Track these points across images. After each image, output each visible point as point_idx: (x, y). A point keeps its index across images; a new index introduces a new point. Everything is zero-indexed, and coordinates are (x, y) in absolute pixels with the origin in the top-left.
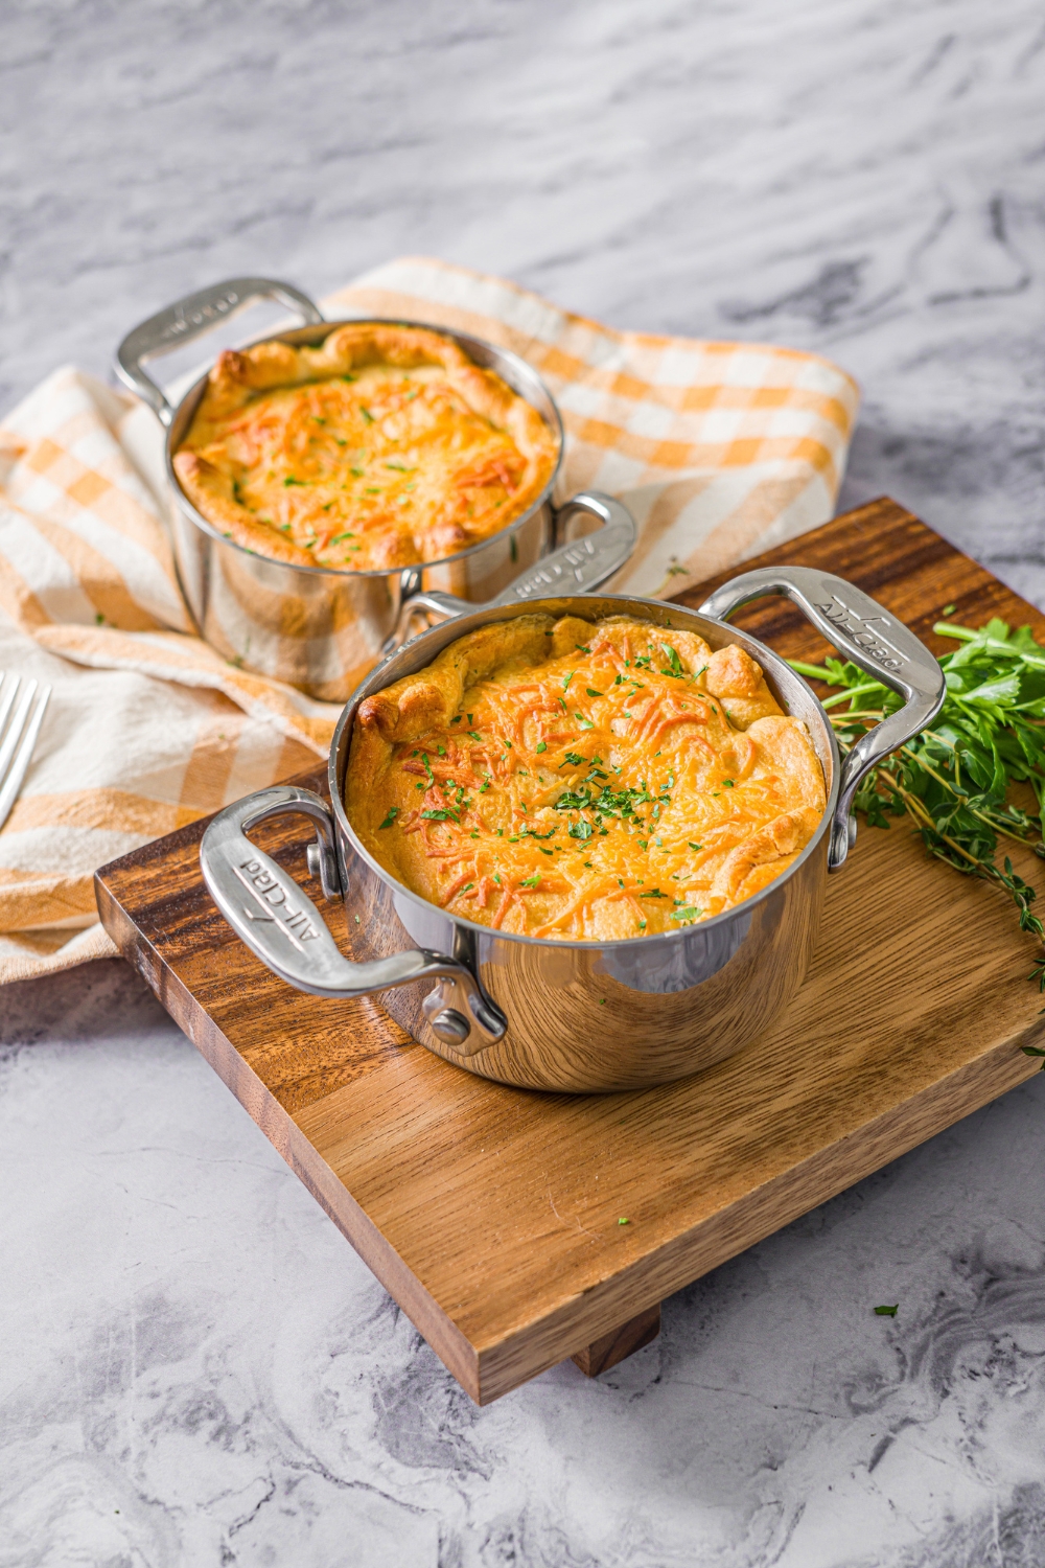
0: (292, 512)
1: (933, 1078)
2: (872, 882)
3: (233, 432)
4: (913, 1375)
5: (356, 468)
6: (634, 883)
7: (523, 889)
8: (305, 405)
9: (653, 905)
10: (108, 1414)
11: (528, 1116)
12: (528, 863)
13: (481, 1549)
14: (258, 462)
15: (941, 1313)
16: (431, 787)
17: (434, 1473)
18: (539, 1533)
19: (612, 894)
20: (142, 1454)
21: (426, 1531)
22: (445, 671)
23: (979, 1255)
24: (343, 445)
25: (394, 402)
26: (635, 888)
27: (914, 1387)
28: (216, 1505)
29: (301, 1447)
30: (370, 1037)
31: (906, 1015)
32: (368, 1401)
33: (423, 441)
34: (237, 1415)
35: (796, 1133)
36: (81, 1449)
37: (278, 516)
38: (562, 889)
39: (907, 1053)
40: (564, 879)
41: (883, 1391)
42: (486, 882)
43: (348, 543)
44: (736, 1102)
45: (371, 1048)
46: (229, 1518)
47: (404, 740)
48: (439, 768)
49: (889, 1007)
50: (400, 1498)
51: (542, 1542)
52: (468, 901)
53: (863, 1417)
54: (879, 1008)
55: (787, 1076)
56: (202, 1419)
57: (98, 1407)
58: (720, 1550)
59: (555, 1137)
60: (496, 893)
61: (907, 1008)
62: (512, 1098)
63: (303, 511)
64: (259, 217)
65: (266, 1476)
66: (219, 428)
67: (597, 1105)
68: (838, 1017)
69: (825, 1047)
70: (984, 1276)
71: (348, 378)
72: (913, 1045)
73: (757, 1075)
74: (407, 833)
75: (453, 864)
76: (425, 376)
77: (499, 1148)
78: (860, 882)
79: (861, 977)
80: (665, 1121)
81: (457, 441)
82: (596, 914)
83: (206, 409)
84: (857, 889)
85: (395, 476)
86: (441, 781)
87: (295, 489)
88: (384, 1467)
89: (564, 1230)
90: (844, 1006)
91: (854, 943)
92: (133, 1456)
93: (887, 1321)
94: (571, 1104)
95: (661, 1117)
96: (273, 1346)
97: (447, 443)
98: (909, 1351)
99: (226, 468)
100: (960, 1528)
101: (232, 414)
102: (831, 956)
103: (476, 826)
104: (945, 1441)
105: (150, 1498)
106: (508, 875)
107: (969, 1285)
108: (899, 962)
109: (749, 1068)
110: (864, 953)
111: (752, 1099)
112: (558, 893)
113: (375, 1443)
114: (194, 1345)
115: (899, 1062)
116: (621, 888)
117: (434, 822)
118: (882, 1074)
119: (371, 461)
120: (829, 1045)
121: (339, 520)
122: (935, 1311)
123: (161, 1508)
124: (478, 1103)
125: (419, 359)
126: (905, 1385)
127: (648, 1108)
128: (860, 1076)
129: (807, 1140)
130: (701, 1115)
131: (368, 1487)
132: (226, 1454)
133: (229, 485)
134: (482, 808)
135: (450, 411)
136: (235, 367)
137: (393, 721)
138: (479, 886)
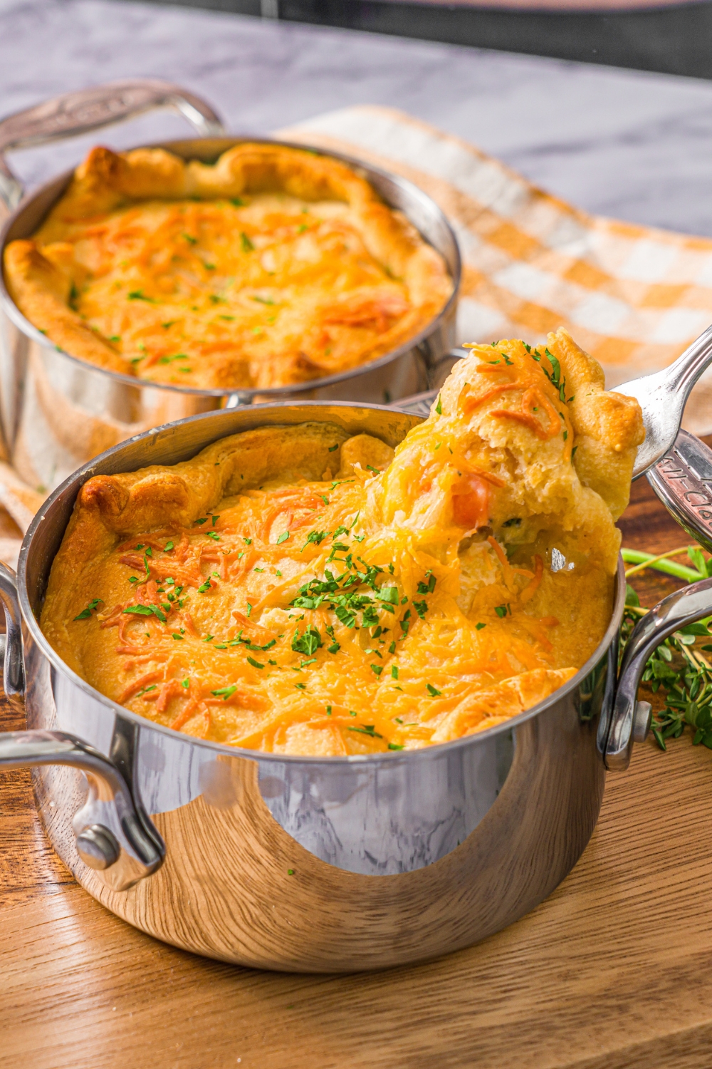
0: (126, 324)
1: (681, 1022)
2: (678, 803)
3: (89, 236)
5: (220, 295)
6: (345, 713)
7: (214, 699)
8: (178, 221)
9: (361, 742)
11: (183, 980)
12: (229, 673)
14: (106, 271)
16: (146, 583)
19: (314, 721)
22: (201, 468)
24: (211, 270)
25: (281, 232)
26: (345, 718)
30: (26, 868)
31: (673, 951)
33: (303, 278)
35: (496, 1054)
37: (109, 327)
38: (258, 706)
39: (660, 991)
40: (267, 696)
42: (172, 684)
43: (179, 364)
44: (435, 1009)
45: (23, 880)
47: (130, 531)
48: (162, 563)
49: (654, 939)
52: (146, 703)
54: (642, 938)
55: (505, 992)
59: (205, 1010)
60: (181, 699)
61: (676, 943)
62: (169, 960)
63: (138, 325)
64: (229, 64)
66: (74, 230)
67: (267, 983)
68: (589, 939)
69: (563, 969)
71: (236, 201)
72: (669, 984)
73: (470, 984)
74: (103, 627)
75: (141, 662)
76: (326, 212)
77: (135, 1009)
78: (665, 801)
79: (629, 902)
80: (343, 1014)
81: (342, 281)
82: (290, 739)
83: (64, 208)
84: (657, 808)
85: (258, 308)
86: (157, 578)
87: (139, 304)
90: (600, 928)
91: (635, 864)
94: (235, 978)
95: (340, 1009)
97: (331, 283)
99: (66, 271)
101: (92, 215)
102: (602, 874)
103: (184, 628)
106: (200, 681)
108: (683, 893)
109: (462, 975)
110: (644, 876)
111: (454, 1009)
112: (254, 710)
115: (647, 999)
116: (330, 717)
117: (139, 618)
118: (622, 1009)
119: (238, 291)
120: (568, 968)
121: (177, 340)
124: (127, 958)
125: (323, 192)
127: (327, 997)
128: (594, 1006)
130: (387, 1015)
133: (65, 287)
134: (197, 609)
135: (342, 249)
136: (105, 167)
137: (119, 505)
138: (161, 688)
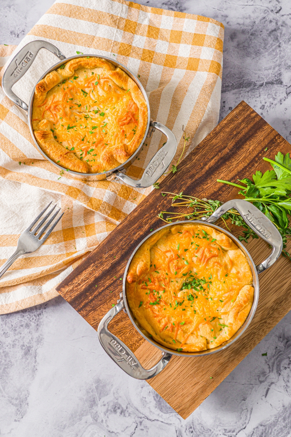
0: (73, 142)
3: (46, 111)
4: (272, 371)
5: (86, 114)
6: (208, 318)
7: (181, 325)
8: (65, 94)
9: (214, 322)
10: (95, 412)
12: (180, 315)
13: (185, 432)
14: (57, 121)
15: (277, 353)
16: (150, 293)
17: (171, 414)
18: (197, 425)
19: (203, 323)
20: (106, 421)
21: (173, 429)
22: (145, 253)
23: (284, 335)
27: (273, 374)
28: (126, 431)
29: (140, 413)
32: (153, 398)
33: (104, 101)
34: (125, 408)
36: (92, 422)
37: (69, 144)
40: (190, 318)
41: (266, 376)
42: (171, 325)
43: (92, 153)
46: (129, 433)
48: (151, 286)
50: (165, 422)
51: (198, 427)
52: (168, 331)
53: (263, 383)
56: (117, 410)
57: (93, 410)
58: (236, 423)
60: (174, 327)
65: (135, 421)
66: (42, 109)
70: (285, 341)
71: (75, 78)
74: (146, 309)
75: (161, 320)
81: (114, 100)
82: (200, 329)
83: (36, 103)
85: (98, 116)
86: (152, 291)
87: (71, 131)
88: (160, 415)
89: (198, 383)
92: (104, 422)
93: (265, 357)
96: (128, 388)
97: (111, 101)
98: (271, 364)
99: (49, 129)
100: (286, 408)
101: (44, 102)
103: (164, 305)
104: (281, 387)
105: (111, 431)
106: (176, 321)
107: (282, 344)
112: (190, 324)
113: (156, 409)
114: (110, 390)
115: (269, 318)
116: (206, 321)
118: (266, 322)
119: (89, 110)
121: (88, 144)
122: (275, 353)
123: (114, 433)
126: (271, 374)
129: (250, 346)
131: (158, 420)
132: (125, 418)
134: (164, 298)
135: (110, 88)
136: (42, 90)
137: (137, 279)
138: (169, 326)
